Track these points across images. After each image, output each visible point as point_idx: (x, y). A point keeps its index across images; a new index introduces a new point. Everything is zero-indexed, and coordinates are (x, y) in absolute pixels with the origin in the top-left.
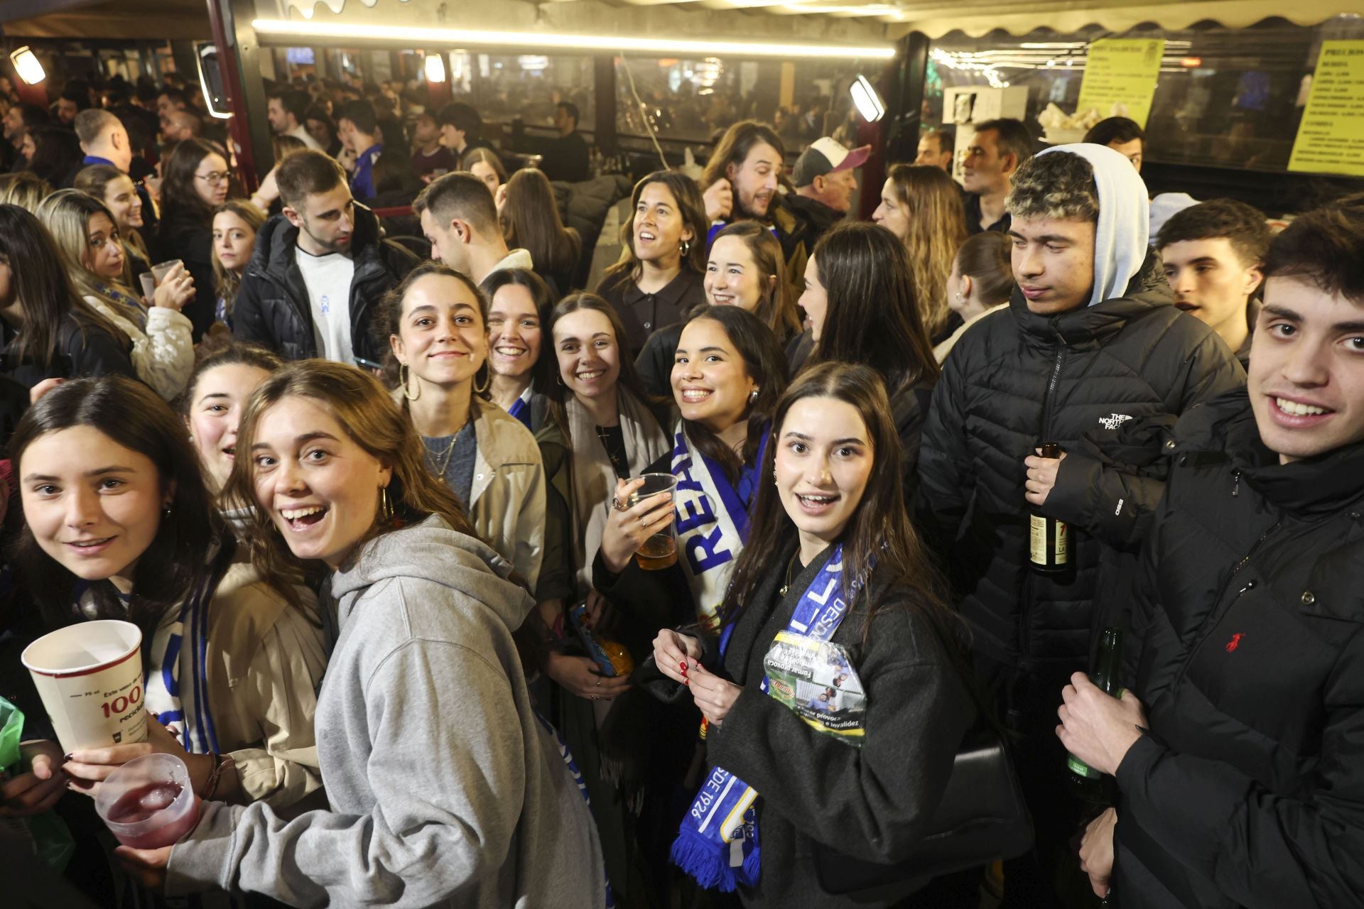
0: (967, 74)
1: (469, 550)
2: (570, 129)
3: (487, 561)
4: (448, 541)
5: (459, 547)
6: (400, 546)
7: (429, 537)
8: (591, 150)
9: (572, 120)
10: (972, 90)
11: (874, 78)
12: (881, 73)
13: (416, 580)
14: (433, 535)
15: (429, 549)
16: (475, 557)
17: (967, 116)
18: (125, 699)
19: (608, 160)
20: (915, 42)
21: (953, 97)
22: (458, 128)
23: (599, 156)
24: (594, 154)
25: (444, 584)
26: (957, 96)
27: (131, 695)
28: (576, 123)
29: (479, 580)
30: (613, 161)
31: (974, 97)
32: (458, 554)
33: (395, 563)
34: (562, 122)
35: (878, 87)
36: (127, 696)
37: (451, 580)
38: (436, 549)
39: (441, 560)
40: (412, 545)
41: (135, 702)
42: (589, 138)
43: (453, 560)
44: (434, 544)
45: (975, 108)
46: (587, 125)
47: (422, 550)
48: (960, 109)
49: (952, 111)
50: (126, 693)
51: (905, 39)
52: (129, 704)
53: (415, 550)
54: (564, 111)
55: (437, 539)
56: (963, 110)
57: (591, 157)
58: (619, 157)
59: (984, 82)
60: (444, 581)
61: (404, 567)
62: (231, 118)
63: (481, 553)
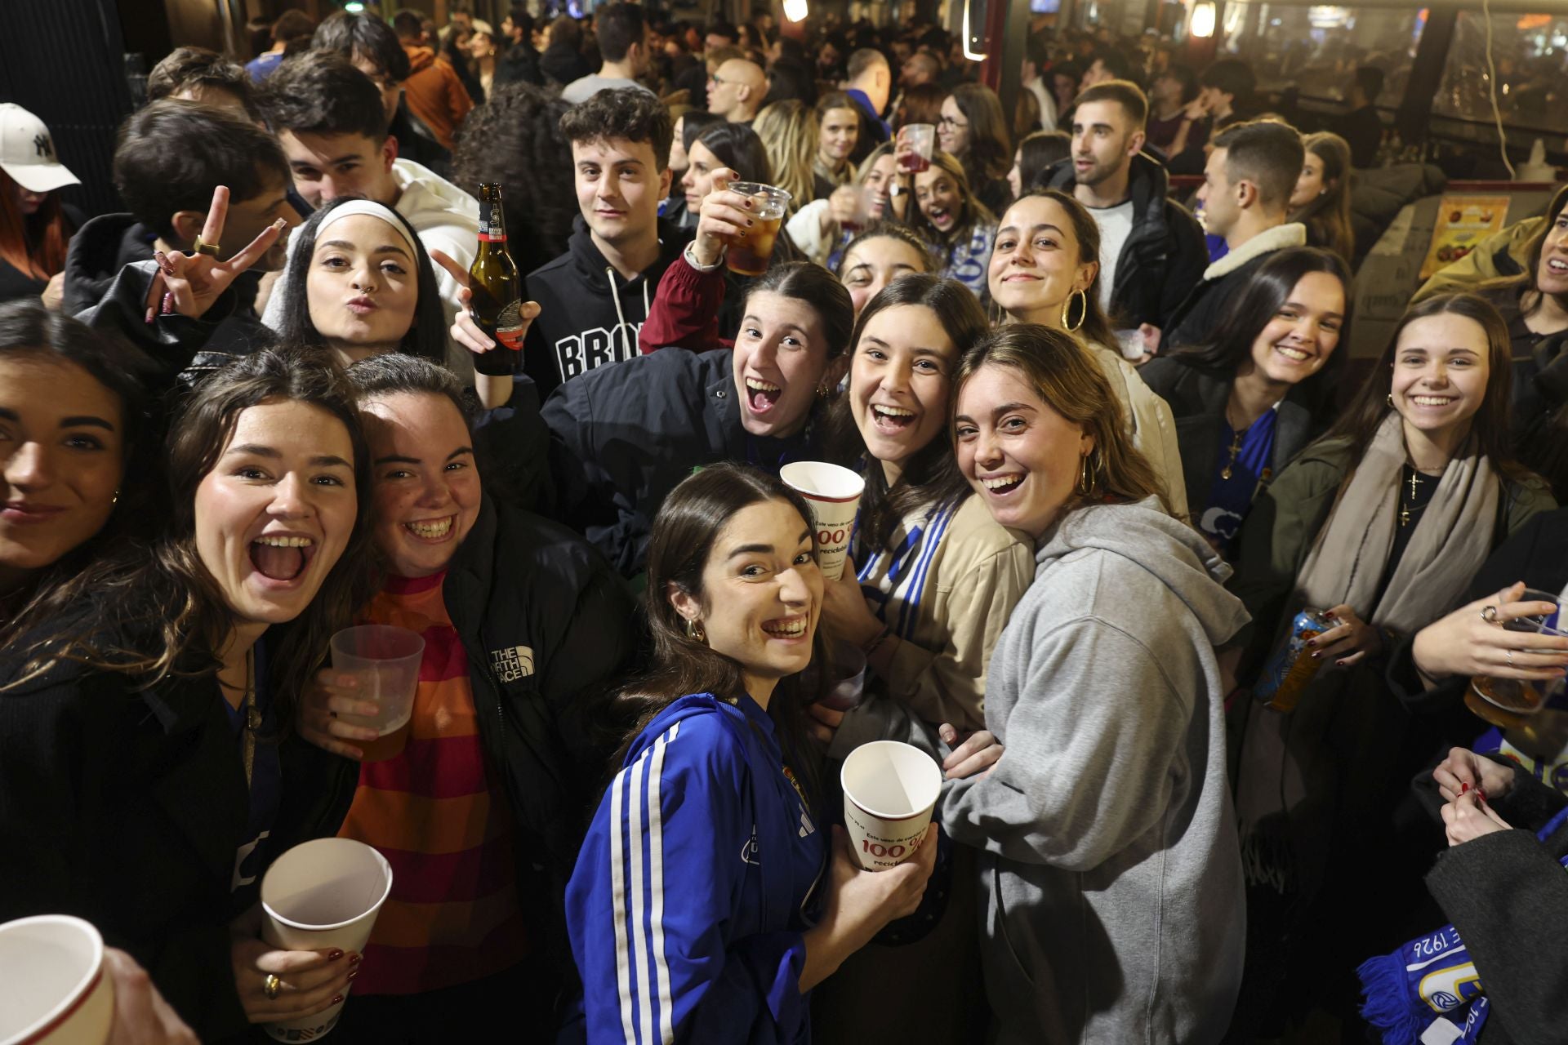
1: (1184, 542)
3: (1204, 559)
4: (1165, 528)
5: (1175, 537)
6: (1112, 520)
7: (1146, 518)
8: (1385, 133)
13: (1121, 558)
14: (1150, 518)
15: (1143, 531)
16: (1190, 552)
18: (829, 534)
19: (1407, 148)
22: (1224, 91)
23: (1396, 141)
24: (1390, 138)
25: (1150, 572)
27: (835, 535)
29: (1190, 577)
30: (1416, 149)
32: (1174, 545)
33: (1104, 535)
36: (832, 534)
37: (1160, 569)
38: (1151, 532)
39: (1154, 545)
40: (1127, 522)
41: (837, 542)
43: (1167, 549)
44: (1149, 527)
46: (1390, 99)
47: (1135, 529)
50: (832, 530)
52: (831, 541)
53: (1128, 528)
55: (1153, 522)
57: (1383, 143)
58: (1425, 145)
60: (1152, 568)
61: (1113, 542)
62: (984, 61)
63: (1197, 549)
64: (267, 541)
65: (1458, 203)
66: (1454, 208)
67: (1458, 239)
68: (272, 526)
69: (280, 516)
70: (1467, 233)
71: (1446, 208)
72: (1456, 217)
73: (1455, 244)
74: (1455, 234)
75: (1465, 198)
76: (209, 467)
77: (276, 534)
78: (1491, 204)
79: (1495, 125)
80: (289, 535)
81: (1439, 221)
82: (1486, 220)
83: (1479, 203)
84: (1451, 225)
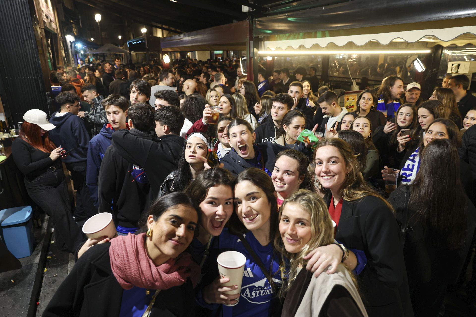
0: (456, 57)
2: (313, 74)
9: (314, 72)
10: (459, 62)
11: (422, 59)
12: (425, 57)
17: (456, 70)
20: (437, 48)
21: (452, 65)
23: (323, 83)
26: (453, 65)
28: (315, 73)
31: (459, 65)
34: (311, 73)
35: (423, 62)
42: (319, 77)
45: (460, 68)
46: (319, 73)
48: (454, 69)
49: (451, 69)
51: (434, 47)
54: (312, 69)
56: (455, 69)
58: (329, 83)
59: (464, 60)
64: (217, 220)
65: (348, 96)
66: (347, 97)
67: (349, 104)
68: (217, 217)
69: (219, 215)
70: (350, 102)
71: (346, 97)
72: (348, 99)
73: (349, 105)
74: (348, 103)
75: (349, 95)
76: (203, 200)
77: (218, 219)
78: (354, 96)
79: (350, 78)
80: (220, 219)
81: (345, 100)
82: (353, 99)
83: (352, 96)
84: (347, 101)
